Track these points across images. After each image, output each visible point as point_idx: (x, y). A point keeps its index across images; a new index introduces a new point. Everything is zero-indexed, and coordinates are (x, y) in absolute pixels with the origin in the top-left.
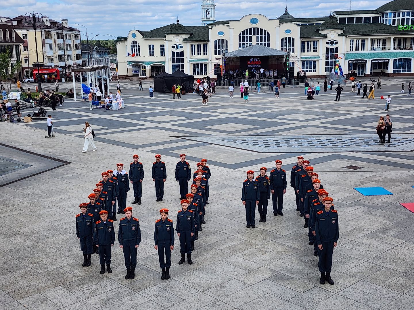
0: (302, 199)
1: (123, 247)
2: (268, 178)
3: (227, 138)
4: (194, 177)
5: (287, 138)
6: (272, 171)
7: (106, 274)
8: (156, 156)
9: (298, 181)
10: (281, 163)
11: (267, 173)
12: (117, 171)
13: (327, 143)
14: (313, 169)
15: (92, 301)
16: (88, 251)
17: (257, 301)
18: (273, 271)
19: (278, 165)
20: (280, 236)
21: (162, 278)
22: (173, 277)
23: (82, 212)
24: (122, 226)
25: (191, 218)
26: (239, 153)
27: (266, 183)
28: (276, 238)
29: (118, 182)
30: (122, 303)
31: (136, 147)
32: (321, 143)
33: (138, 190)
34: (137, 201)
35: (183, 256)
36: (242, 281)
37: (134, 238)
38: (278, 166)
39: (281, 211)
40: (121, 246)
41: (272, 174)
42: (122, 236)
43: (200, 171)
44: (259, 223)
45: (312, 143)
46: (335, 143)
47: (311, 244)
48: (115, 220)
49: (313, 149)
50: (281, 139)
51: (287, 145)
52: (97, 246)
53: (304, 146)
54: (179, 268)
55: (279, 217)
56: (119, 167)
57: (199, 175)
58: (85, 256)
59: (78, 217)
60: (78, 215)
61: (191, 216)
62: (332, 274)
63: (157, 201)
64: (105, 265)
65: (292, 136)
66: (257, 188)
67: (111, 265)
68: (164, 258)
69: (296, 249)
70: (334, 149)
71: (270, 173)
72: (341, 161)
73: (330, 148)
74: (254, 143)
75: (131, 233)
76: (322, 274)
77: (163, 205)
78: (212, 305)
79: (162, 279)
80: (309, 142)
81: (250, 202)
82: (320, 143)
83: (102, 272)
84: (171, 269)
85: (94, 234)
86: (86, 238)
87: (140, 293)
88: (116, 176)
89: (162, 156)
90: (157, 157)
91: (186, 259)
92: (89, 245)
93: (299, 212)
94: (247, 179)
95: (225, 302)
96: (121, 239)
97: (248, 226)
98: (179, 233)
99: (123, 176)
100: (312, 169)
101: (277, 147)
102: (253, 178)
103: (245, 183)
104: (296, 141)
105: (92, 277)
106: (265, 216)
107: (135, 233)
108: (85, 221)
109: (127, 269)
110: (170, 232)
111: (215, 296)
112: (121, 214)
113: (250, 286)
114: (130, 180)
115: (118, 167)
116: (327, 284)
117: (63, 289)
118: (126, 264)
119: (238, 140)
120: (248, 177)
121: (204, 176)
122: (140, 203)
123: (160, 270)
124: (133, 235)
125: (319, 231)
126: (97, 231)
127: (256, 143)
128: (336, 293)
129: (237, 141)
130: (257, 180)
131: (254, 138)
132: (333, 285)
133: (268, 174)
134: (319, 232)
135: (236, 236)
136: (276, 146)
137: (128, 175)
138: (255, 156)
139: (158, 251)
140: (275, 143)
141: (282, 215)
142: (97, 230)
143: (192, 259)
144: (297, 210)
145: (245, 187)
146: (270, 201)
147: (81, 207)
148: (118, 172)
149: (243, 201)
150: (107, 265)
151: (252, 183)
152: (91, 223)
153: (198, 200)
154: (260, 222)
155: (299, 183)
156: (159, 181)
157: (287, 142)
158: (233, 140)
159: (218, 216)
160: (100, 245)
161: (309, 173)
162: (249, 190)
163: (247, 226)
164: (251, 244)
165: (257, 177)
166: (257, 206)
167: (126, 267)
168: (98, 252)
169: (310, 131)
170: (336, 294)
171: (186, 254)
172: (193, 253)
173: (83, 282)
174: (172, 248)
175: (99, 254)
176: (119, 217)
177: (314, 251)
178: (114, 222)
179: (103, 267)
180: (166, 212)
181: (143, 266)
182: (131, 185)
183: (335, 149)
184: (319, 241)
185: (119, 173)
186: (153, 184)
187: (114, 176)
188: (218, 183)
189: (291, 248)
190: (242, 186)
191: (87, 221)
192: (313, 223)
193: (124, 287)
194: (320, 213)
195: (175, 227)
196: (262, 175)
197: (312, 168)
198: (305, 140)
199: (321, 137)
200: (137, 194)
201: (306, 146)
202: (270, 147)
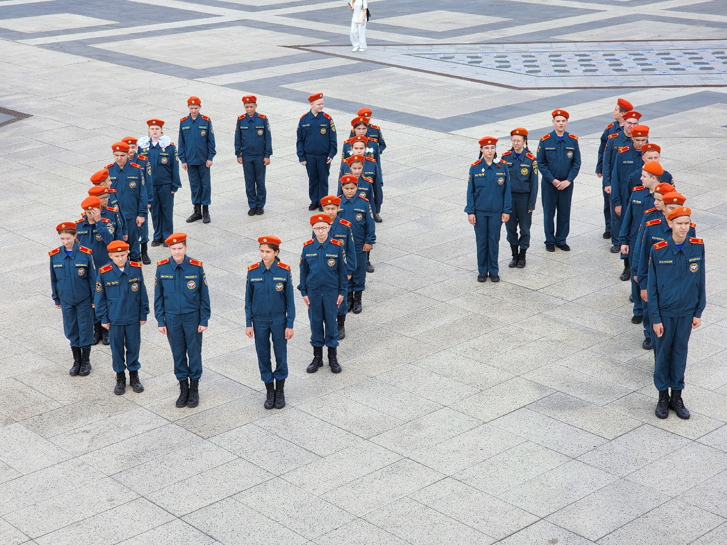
0: (618, 209)
1: (166, 330)
2: (531, 156)
3: (429, 50)
4: (346, 155)
5: (583, 48)
6: (544, 137)
7: (130, 393)
8: (244, 99)
9: (610, 163)
10: (566, 115)
11: (528, 141)
12: (148, 139)
13: (685, 61)
14: (647, 132)
15: (97, 459)
16: (82, 338)
17: (499, 460)
18: (541, 387)
19: (558, 121)
20: (561, 302)
21: (267, 405)
22: (294, 404)
23: (63, 243)
24: (164, 279)
25: (339, 260)
26: (460, 89)
27: (527, 168)
28: (550, 307)
29: (150, 168)
30: (170, 464)
31: (192, 74)
32: (671, 62)
33: (202, 187)
34: (201, 214)
35: (318, 352)
36: (463, 413)
37: (194, 310)
38: (558, 124)
39: (565, 240)
40: (161, 329)
41: (543, 144)
42: (163, 305)
43: (359, 138)
44: (509, 269)
45: (646, 62)
46: (707, 64)
47: (636, 320)
48: (147, 261)
49: (649, 80)
50: (567, 51)
51: (584, 68)
52: (105, 325)
53: (626, 70)
54: (308, 381)
55: (559, 253)
56: (153, 129)
57: (356, 148)
58: (76, 350)
59: (55, 256)
60: (53, 252)
61: (336, 256)
62: (685, 395)
63: (251, 213)
64: (127, 372)
65: (596, 44)
66: (505, 183)
67: (141, 374)
68: (270, 358)
69: (599, 333)
70: (702, 79)
71: (538, 142)
72: (720, 111)
73: (693, 75)
74: (498, 64)
75: (186, 296)
76: (663, 394)
77: (265, 225)
78: (390, 469)
79: (266, 408)
80: (640, 60)
81: (488, 217)
82: (668, 64)
83: (120, 390)
84: (289, 385)
85: (97, 298)
86: (77, 307)
87: (214, 440)
88: (147, 151)
89: (260, 99)
90: (248, 99)
91: (325, 360)
92: (85, 324)
93: (610, 241)
94: (480, 158)
95: (422, 461)
96: (160, 310)
97: (482, 278)
98: (306, 297)
99: (164, 150)
100: (645, 133)
101: (557, 74)
102: (495, 156)
103: (474, 169)
104: (606, 57)
105: (94, 402)
106: (524, 251)
107: (195, 297)
108: (71, 266)
109: (181, 383)
110: (285, 296)
111: (399, 449)
112: (161, 247)
113: (484, 423)
114: (180, 162)
115: (152, 127)
116: (673, 418)
117: (25, 430)
118: (177, 371)
119: (457, 56)
120: (481, 153)
121: (371, 150)
122: (207, 220)
123: (261, 386)
124: (190, 303)
125: (657, 291)
126: (105, 289)
127: (503, 65)
128: (694, 438)
129: (454, 57)
130: (504, 162)
131: (500, 49)
132: (687, 420)
133: (534, 147)
134: (656, 294)
135: (451, 302)
136: (556, 71)
137: (177, 149)
138: (499, 98)
139: (254, 340)
140: (553, 63)
141: (566, 248)
142: (103, 287)
143: (341, 359)
144: (607, 235)
145: (473, 179)
146: (538, 215)
147: (59, 229)
148: (151, 142)
149: (469, 214)
150: (130, 374)
151: (493, 168)
152: (88, 269)
153: (360, 212)
154: (511, 266)
155: (611, 168)
156: (253, 163)
157: (584, 59)
158: (446, 56)
159: (406, 253)
160: (113, 323)
161: (639, 143)
162: (484, 187)
163: (479, 277)
164: (488, 323)
165: (506, 153)
166: (504, 228)
167: (178, 378)
168: (106, 341)
169: (642, 30)
170: (694, 441)
171: (325, 349)
172: (342, 347)
173: (72, 413)
174: (289, 334)
175: (109, 347)
176: (157, 254)
177: (644, 338)
178: (145, 268)
179: (121, 377)
180: (274, 245)
181: (218, 377)
182: (183, 174)
183: (707, 78)
184: (655, 315)
185: (154, 144)
186: (238, 171)
187: (140, 150)
188: (407, 168)
189: (586, 330)
190: (467, 177)
191: (77, 265)
192: (643, 272)
193: (174, 425)
194: (660, 245)
195: (296, 280)
196: (517, 150)
197: (645, 130)
198: (630, 54)
199: (670, 46)
200: (200, 195)
201: (632, 70)
202: (540, 74)
